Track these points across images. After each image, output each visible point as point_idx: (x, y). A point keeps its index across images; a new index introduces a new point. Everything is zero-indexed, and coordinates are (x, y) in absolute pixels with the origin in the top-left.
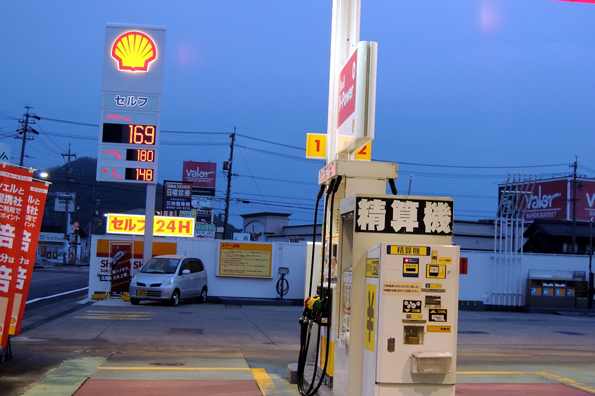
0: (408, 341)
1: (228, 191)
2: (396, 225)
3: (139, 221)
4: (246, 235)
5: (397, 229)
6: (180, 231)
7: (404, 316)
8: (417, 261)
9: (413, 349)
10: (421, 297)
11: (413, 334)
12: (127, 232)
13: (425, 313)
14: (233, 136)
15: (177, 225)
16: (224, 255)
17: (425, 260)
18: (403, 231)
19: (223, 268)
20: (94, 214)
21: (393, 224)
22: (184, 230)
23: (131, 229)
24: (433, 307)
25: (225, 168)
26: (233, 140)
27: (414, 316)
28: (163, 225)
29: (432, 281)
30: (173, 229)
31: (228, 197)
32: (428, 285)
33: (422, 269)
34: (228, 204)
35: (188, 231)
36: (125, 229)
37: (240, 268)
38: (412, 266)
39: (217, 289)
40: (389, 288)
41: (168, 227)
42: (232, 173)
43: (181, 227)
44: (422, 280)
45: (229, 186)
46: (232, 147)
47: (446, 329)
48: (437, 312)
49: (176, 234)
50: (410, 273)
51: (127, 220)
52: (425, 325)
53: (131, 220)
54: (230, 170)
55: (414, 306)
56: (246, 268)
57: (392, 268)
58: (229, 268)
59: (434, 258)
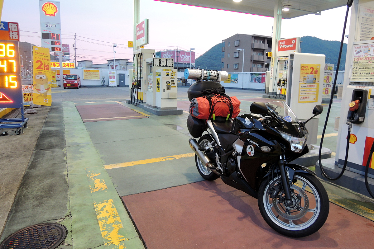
0: (167, 90)
1: (75, 54)
2: (161, 65)
3: (57, 64)
4: (82, 67)
5: (162, 66)
6: (71, 67)
7: (167, 84)
8: (169, 73)
9: (168, 91)
10: (170, 80)
11: (168, 88)
12: (54, 67)
13: (171, 84)
14: (75, 36)
15: (69, 65)
16: (85, 74)
17: (170, 72)
18: (163, 66)
19: (85, 77)
20: (26, 61)
21: (161, 64)
22: (72, 66)
23: (55, 66)
24: (172, 82)
25: (73, 46)
26: (75, 37)
27: (169, 84)
28: (65, 65)
29: (172, 77)
30: (68, 66)
31: (75, 56)
32: (171, 78)
33: (170, 74)
34: (75, 58)
35: (73, 67)
36: (53, 66)
37: (90, 77)
38: (168, 74)
39: (84, 83)
40: (163, 78)
41: (67, 66)
42: (76, 48)
43: (71, 65)
44: (170, 77)
45: (75, 52)
46: (75, 40)
47: (175, 87)
48: (173, 83)
49: (70, 67)
50: (168, 75)
51: (53, 64)
52: (171, 86)
53: (54, 64)
54: (75, 47)
55: (168, 82)
56: (92, 77)
57: (164, 74)
58: (87, 77)
59: (172, 72)
